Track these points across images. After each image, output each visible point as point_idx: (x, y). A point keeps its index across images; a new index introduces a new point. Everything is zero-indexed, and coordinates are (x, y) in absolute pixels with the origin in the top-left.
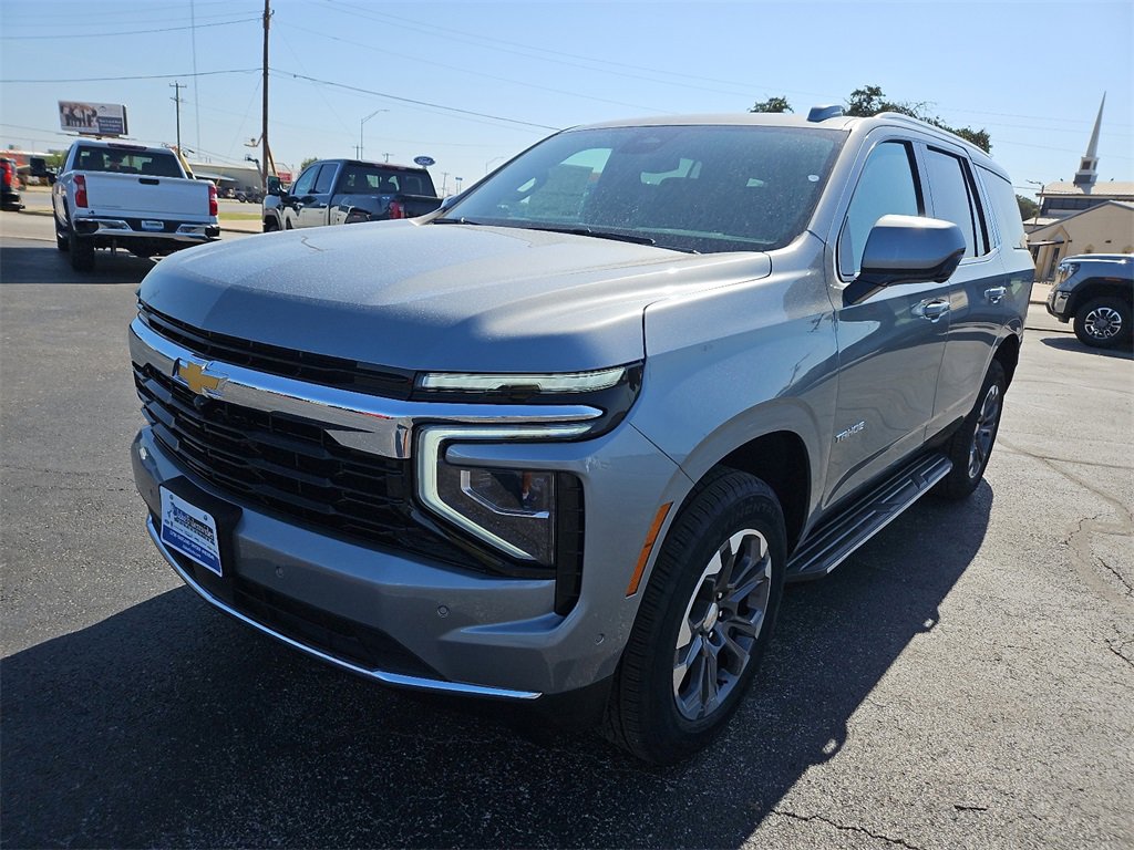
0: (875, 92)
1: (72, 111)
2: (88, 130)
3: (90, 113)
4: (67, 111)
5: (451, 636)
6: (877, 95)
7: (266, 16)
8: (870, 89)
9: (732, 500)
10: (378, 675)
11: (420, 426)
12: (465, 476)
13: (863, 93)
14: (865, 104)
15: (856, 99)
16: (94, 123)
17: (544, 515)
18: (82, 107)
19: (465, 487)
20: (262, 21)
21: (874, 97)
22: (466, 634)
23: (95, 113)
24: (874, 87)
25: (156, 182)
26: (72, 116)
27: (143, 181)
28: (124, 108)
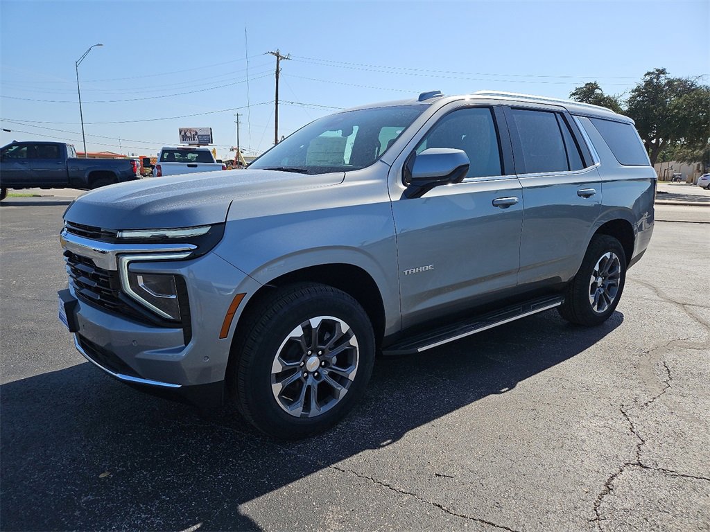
0: (663, 72)
1: (185, 133)
2: (193, 142)
3: (194, 133)
4: (183, 133)
5: (139, 356)
6: (664, 74)
7: (277, 72)
8: (658, 70)
9: (308, 298)
10: (118, 375)
11: (119, 255)
12: (140, 278)
13: (653, 73)
14: (655, 80)
15: (648, 78)
16: (196, 138)
17: (174, 297)
18: (190, 130)
19: (141, 283)
20: (275, 75)
21: (662, 75)
22: (146, 354)
23: (196, 133)
24: (661, 68)
25: (196, 166)
26: (184, 135)
27: (189, 166)
28: (211, 129)
